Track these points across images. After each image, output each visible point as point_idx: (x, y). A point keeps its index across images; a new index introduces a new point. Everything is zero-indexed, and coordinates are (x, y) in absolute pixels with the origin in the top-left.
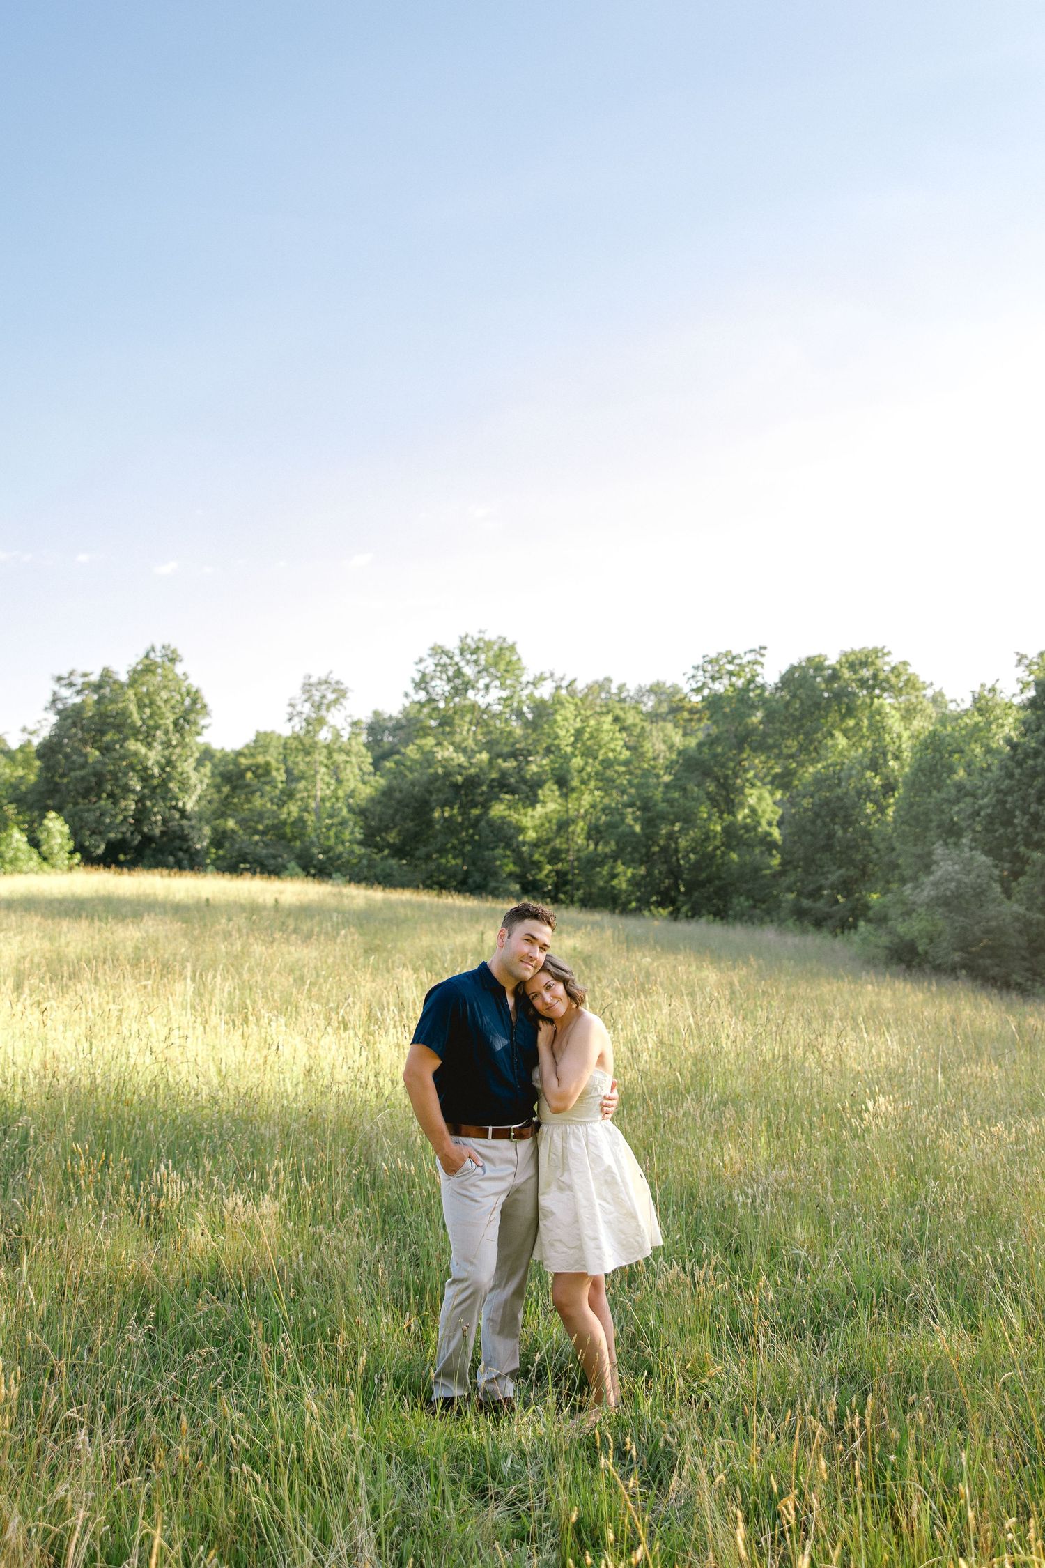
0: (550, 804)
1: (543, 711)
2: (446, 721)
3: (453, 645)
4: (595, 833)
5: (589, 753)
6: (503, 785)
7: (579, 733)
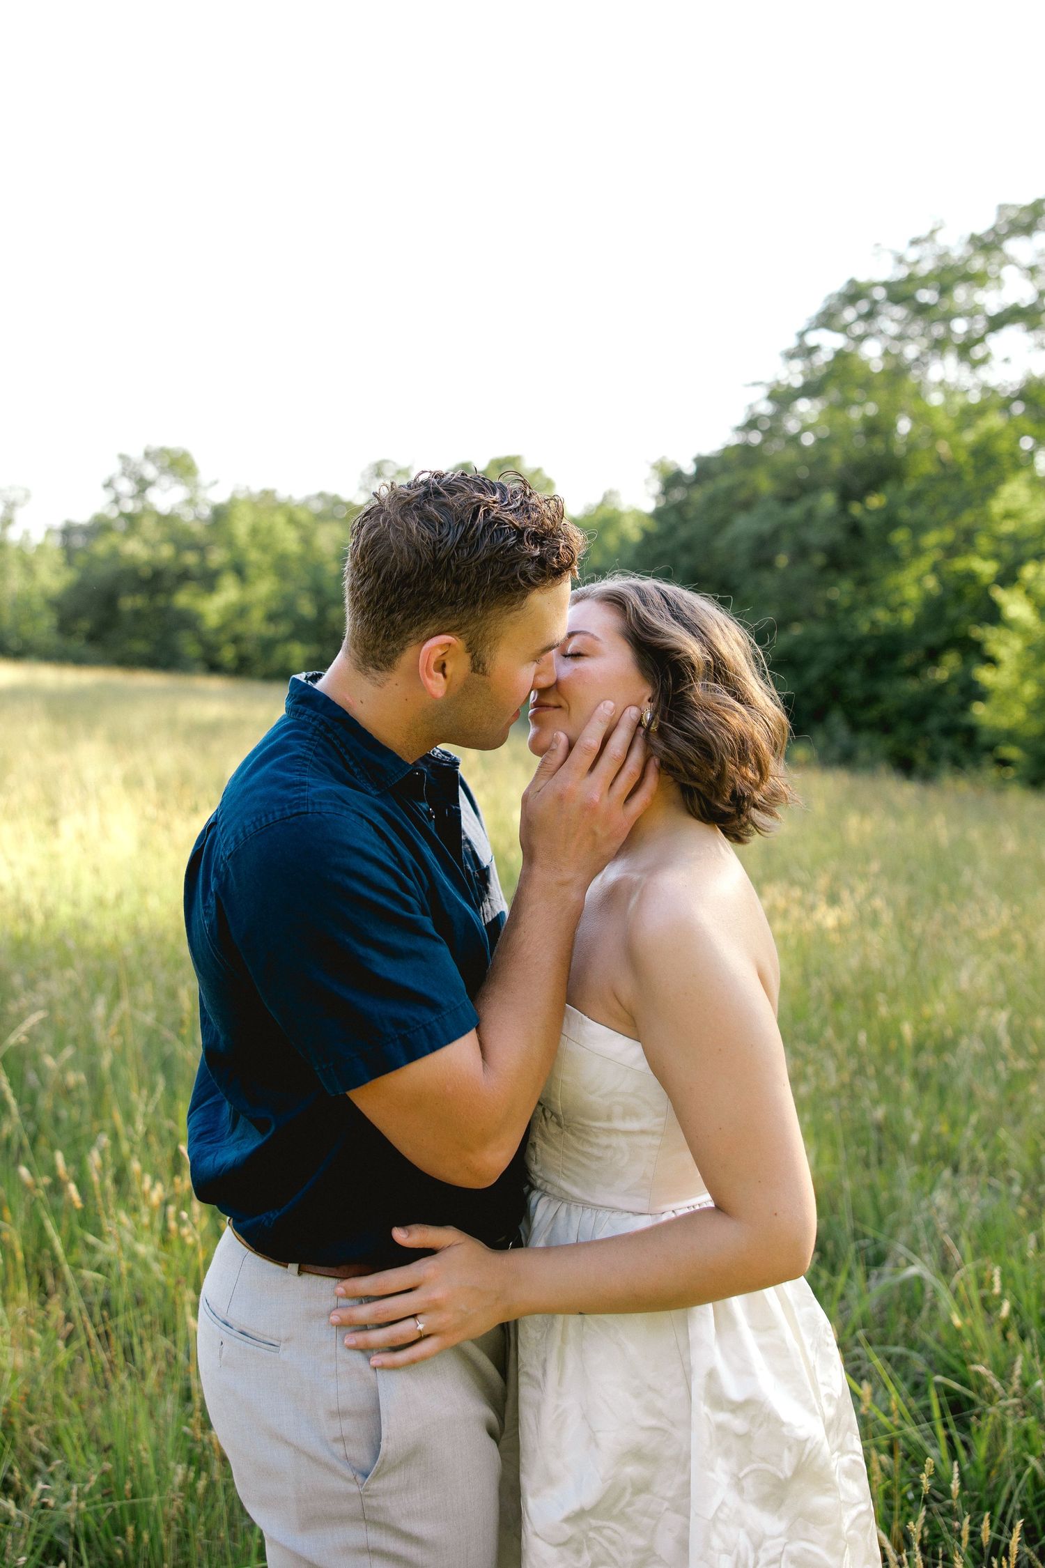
0: (228, 594)
1: (220, 515)
2: (131, 520)
3: (136, 454)
4: (272, 617)
5: (264, 548)
6: (184, 577)
7: (254, 531)
